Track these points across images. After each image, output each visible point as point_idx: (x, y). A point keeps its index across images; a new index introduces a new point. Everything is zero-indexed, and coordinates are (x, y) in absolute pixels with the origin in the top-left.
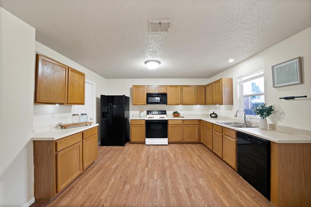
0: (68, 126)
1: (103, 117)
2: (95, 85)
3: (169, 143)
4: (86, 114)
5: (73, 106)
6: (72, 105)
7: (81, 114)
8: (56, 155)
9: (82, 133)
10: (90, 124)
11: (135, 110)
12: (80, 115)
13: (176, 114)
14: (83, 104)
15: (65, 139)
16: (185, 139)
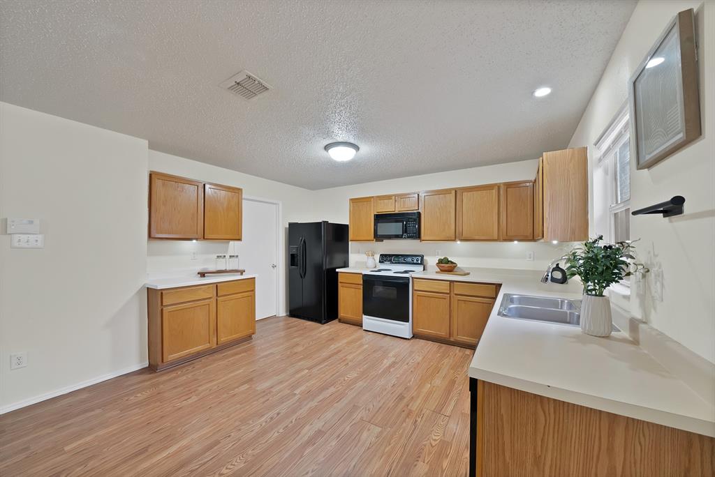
0: (207, 273)
1: (292, 265)
2: (281, 205)
3: (415, 336)
4: (237, 256)
5: (231, 242)
6: (229, 243)
7: (230, 256)
8: (162, 310)
9: (217, 285)
10: (242, 274)
11: (359, 252)
12: (227, 257)
13: (447, 266)
14: (240, 240)
15: (179, 290)
16: (455, 333)
